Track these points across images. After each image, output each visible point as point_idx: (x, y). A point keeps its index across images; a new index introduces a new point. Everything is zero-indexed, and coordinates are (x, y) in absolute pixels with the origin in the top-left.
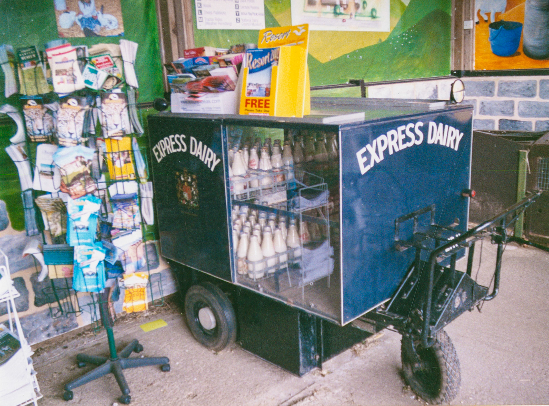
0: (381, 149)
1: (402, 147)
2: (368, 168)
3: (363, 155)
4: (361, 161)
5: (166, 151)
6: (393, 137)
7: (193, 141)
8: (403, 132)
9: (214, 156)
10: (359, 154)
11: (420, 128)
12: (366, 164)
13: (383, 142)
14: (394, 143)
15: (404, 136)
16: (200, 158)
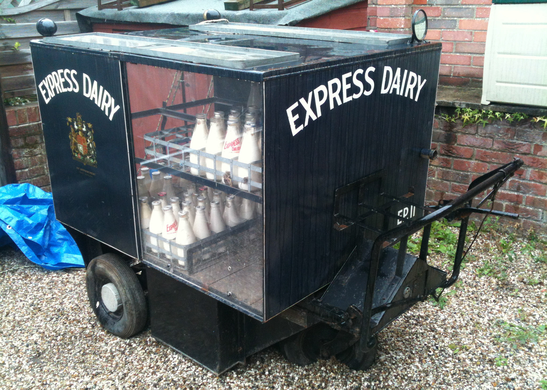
0: (319, 104)
1: (347, 99)
2: (301, 127)
3: (294, 113)
4: (292, 119)
5: (55, 90)
6: (335, 87)
7: (87, 79)
8: (349, 80)
9: (112, 101)
10: (289, 111)
11: (371, 74)
12: (298, 123)
13: (321, 94)
14: (336, 95)
15: (349, 86)
16: (96, 102)
